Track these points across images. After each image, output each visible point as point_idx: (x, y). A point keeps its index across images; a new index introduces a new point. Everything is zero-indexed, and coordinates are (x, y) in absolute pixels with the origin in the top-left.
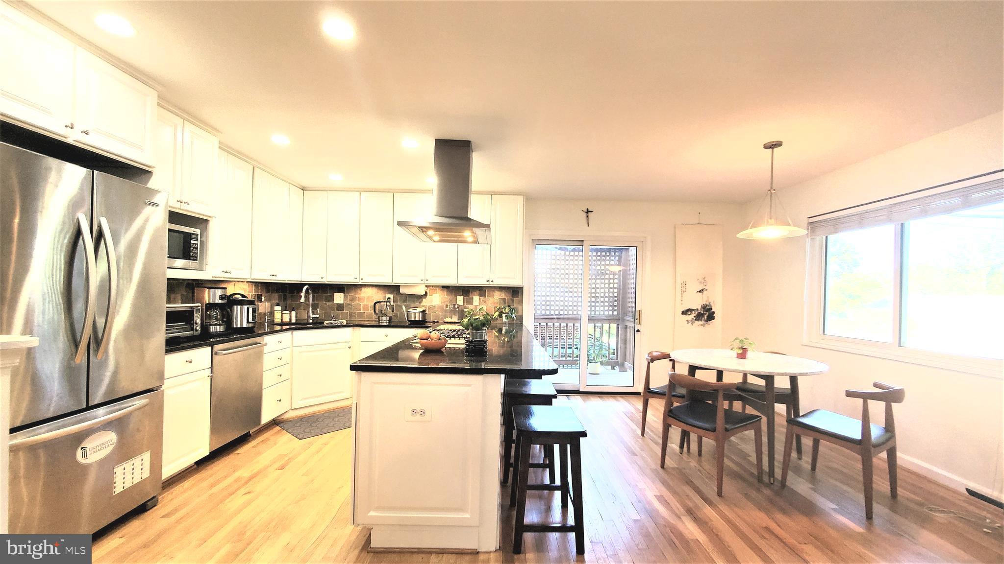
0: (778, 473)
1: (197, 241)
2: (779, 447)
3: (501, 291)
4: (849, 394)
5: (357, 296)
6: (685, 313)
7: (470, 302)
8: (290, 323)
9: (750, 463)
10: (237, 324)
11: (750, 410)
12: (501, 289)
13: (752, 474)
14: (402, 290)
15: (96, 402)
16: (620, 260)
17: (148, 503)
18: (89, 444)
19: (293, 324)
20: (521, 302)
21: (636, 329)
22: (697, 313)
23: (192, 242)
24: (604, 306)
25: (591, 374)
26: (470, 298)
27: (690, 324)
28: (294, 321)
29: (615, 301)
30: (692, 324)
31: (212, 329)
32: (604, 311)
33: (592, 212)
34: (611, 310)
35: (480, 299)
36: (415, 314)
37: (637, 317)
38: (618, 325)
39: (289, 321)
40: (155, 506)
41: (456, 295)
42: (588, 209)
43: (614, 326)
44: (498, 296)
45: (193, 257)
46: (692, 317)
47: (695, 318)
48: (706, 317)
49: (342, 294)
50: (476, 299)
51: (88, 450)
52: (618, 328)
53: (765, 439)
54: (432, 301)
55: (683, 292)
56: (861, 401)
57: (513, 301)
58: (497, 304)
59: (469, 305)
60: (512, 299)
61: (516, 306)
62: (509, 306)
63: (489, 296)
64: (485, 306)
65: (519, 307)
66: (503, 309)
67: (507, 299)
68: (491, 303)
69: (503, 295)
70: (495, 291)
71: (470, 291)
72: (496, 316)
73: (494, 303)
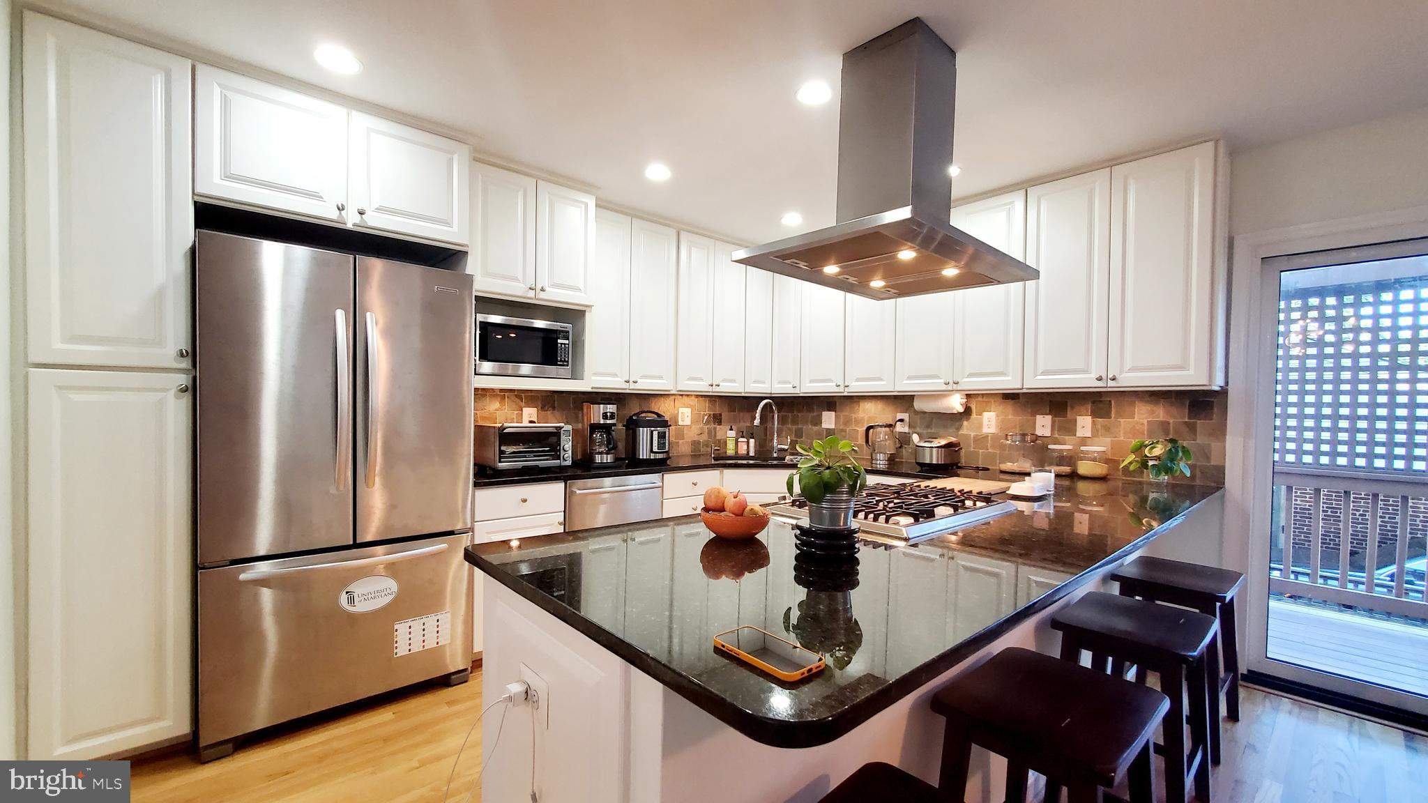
1: (568, 339)
3: (1156, 403)
5: (853, 416)
7: (1070, 429)
8: (747, 457)
10: (643, 453)
12: (1156, 396)
14: (918, 405)
15: (369, 538)
17: (453, 677)
18: (358, 588)
19: (752, 458)
20: (1221, 431)
23: (559, 341)
28: (752, 454)
31: (598, 459)
35: (1094, 423)
36: (931, 452)
39: (746, 453)
40: (466, 682)
41: (1034, 414)
44: (1143, 416)
45: (561, 361)
49: (833, 413)
50: (1084, 424)
51: (356, 595)
54: (980, 426)
57: (1192, 428)
58: (1144, 434)
59: (1067, 438)
60: (1190, 423)
61: (1198, 442)
62: (1172, 441)
63: (1119, 415)
64: (1109, 440)
65: (1213, 445)
66: (1146, 446)
67: (1169, 423)
68: (1122, 432)
69: (1160, 413)
70: (1136, 402)
71: (1069, 404)
72: (1130, 463)
73: (1135, 433)
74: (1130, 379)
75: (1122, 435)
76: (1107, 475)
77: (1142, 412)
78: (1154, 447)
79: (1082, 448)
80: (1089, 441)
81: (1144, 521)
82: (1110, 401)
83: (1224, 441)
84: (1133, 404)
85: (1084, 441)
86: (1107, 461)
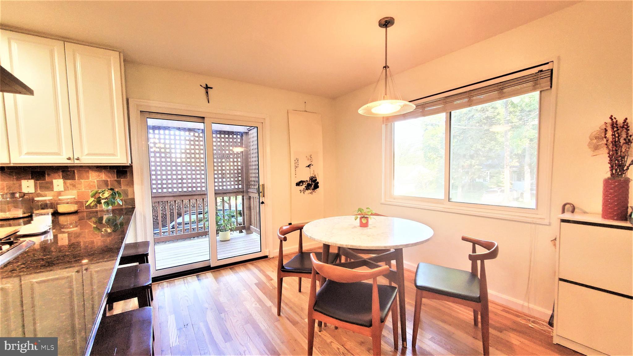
3: (101, 171)
6: (298, 184)
7: (49, 187)
12: (99, 168)
16: (241, 142)
20: (131, 183)
21: (261, 202)
22: (307, 184)
24: (230, 181)
25: (222, 241)
26: (47, 183)
27: (302, 193)
29: (239, 177)
30: (304, 193)
32: (230, 185)
33: (211, 88)
34: (236, 185)
35: (65, 183)
37: (261, 191)
38: (243, 196)
41: (19, 180)
43: (240, 198)
44: (94, 178)
46: (303, 187)
47: (305, 188)
48: (313, 187)
50: (58, 183)
52: (243, 199)
55: (296, 167)
57: (119, 183)
58: (96, 187)
59: (47, 192)
60: (118, 180)
61: (122, 188)
62: (112, 189)
63: (80, 178)
64: (76, 191)
65: (129, 189)
66: (100, 193)
67: (108, 181)
68: (83, 187)
69: (103, 176)
70: (90, 171)
71: (46, 173)
72: (91, 203)
73: (90, 187)
74: (87, 160)
75: (83, 188)
76: (78, 210)
77: (93, 176)
78: (104, 193)
79: (60, 198)
80: (62, 193)
81: (103, 230)
82: (74, 171)
83: (133, 187)
84: (88, 171)
85: (59, 193)
86: (76, 203)
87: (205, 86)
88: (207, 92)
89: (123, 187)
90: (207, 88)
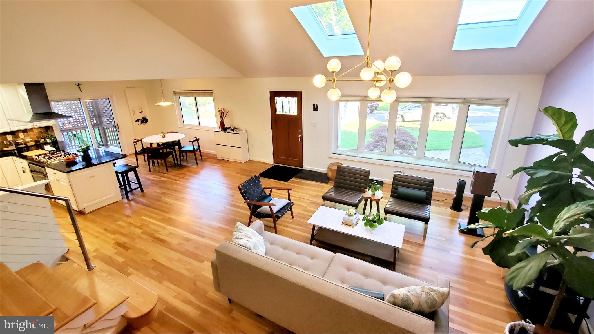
0: (179, 163)
2: (178, 157)
3: (38, 128)
4: (190, 142)
6: (136, 121)
9: (172, 163)
11: (168, 150)
13: (173, 165)
20: (53, 131)
21: (118, 131)
26: (17, 136)
27: (139, 125)
30: (140, 125)
33: (81, 85)
35: (25, 135)
37: (117, 127)
38: (98, 128)
42: (78, 84)
46: (139, 122)
47: (141, 123)
48: (145, 122)
50: (22, 136)
53: (175, 156)
55: (134, 114)
56: (192, 143)
57: (47, 131)
58: (37, 134)
63: (30, 133)
64: (29, 137)
65: (52, 134)
67: (42, 131)
71: (19, 133)
73: (35, 135)
87: (78, 85)
88: (79, 87)
89: (49, 133)
90: (79, 85)
